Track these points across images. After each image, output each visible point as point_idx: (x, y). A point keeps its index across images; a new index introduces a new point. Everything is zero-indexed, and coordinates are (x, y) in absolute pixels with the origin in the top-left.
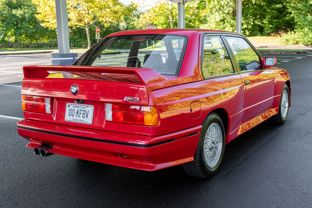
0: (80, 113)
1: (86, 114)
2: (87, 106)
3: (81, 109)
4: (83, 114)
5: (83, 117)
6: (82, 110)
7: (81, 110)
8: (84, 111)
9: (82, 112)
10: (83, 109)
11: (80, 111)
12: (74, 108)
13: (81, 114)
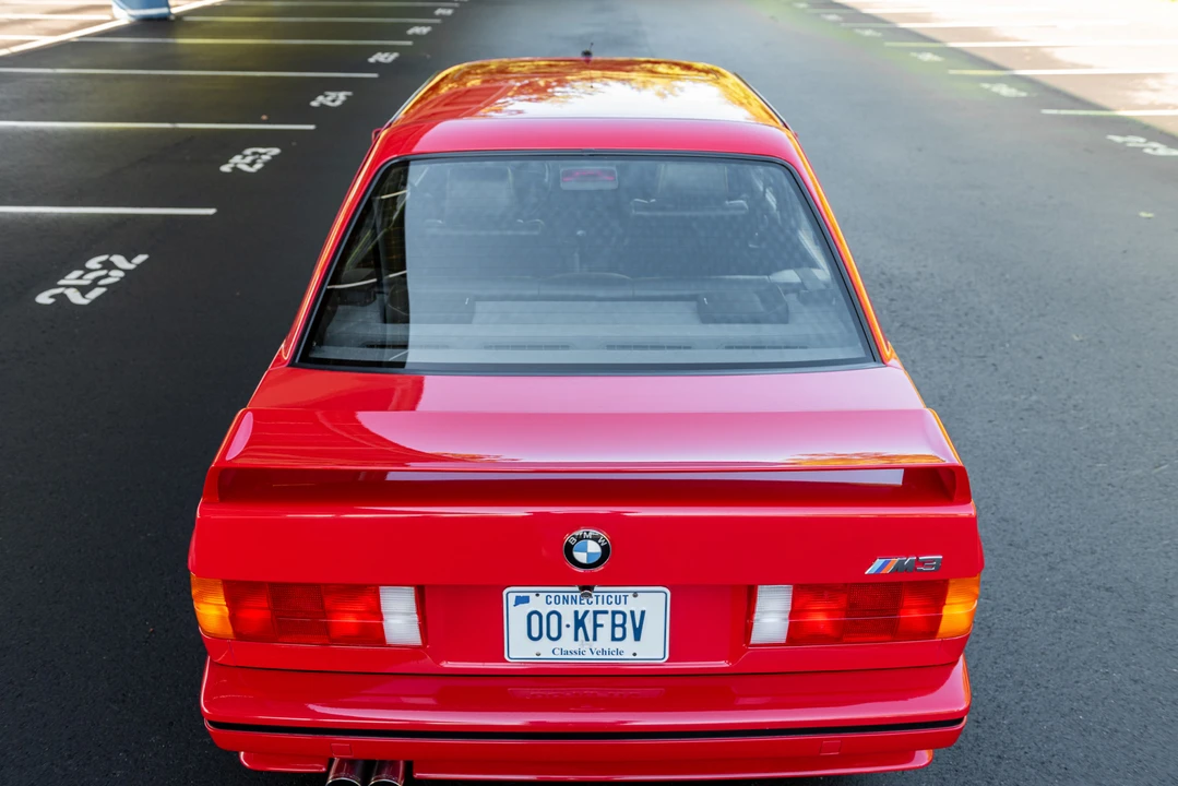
0: (596, 626)
1: (629, 625)
2: (631, 595)
3: (600, 607)
4: (614, 625)
5: (614, 639)
6: (606, 612)
7: (596, 613)
8: (614, 613)
9: (604, 620)
10: (610, 608)
11: (590, 616)
12: (553, 607)
13: (601, 626)
